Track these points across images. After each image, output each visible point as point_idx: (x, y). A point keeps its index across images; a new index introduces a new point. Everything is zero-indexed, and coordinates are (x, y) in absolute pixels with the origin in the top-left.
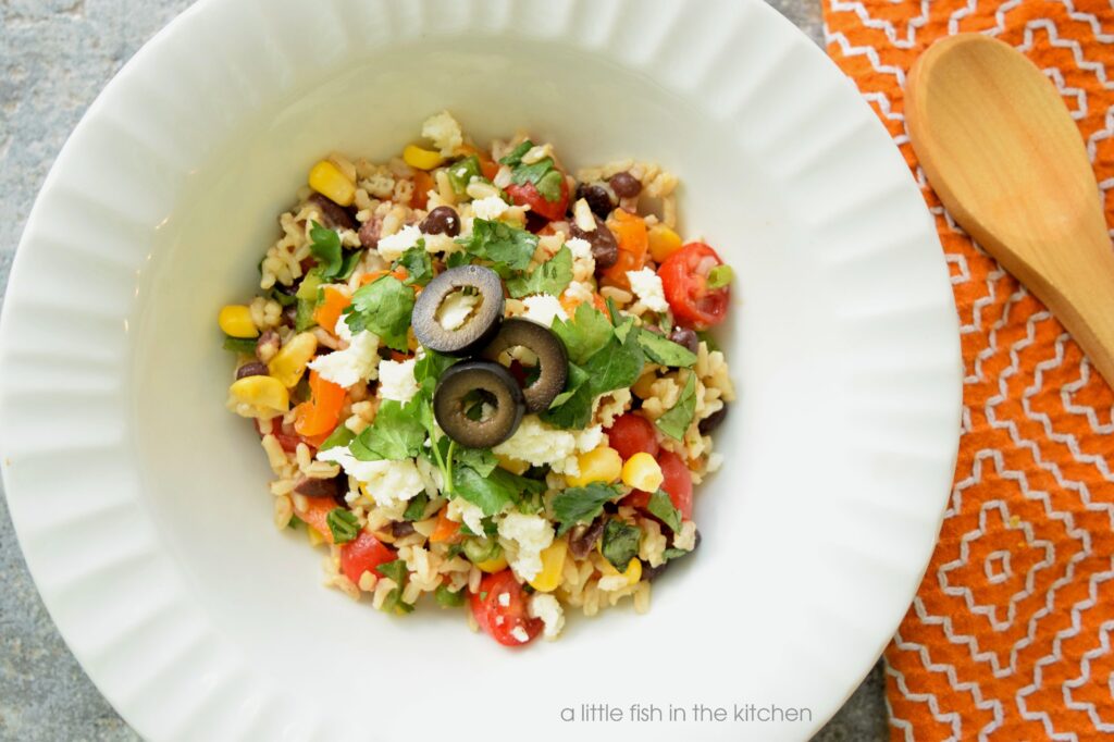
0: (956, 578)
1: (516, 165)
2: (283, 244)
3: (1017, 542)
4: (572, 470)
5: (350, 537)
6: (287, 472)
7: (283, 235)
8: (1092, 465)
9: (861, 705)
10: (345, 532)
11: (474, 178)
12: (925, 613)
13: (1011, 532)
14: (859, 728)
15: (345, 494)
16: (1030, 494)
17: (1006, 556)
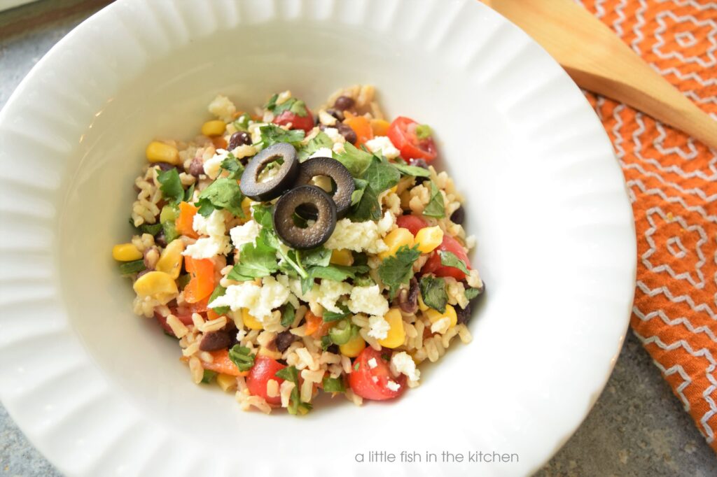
0: (655, 260)
1: (272, 108)
2: (142, 195)
3: (679, 230)
4: (382, 247)
5: (249, 364)
6: (190, 337)
7: (139, 190)
8: (695, 177)
9: (640, 380)
10: (244, 362)
11: (250, 122)
12: (648, 289)
13: (671, 224)
14: (648, 396)
15: (236, 336)
16: (669, 200)
17: (677, 240)
